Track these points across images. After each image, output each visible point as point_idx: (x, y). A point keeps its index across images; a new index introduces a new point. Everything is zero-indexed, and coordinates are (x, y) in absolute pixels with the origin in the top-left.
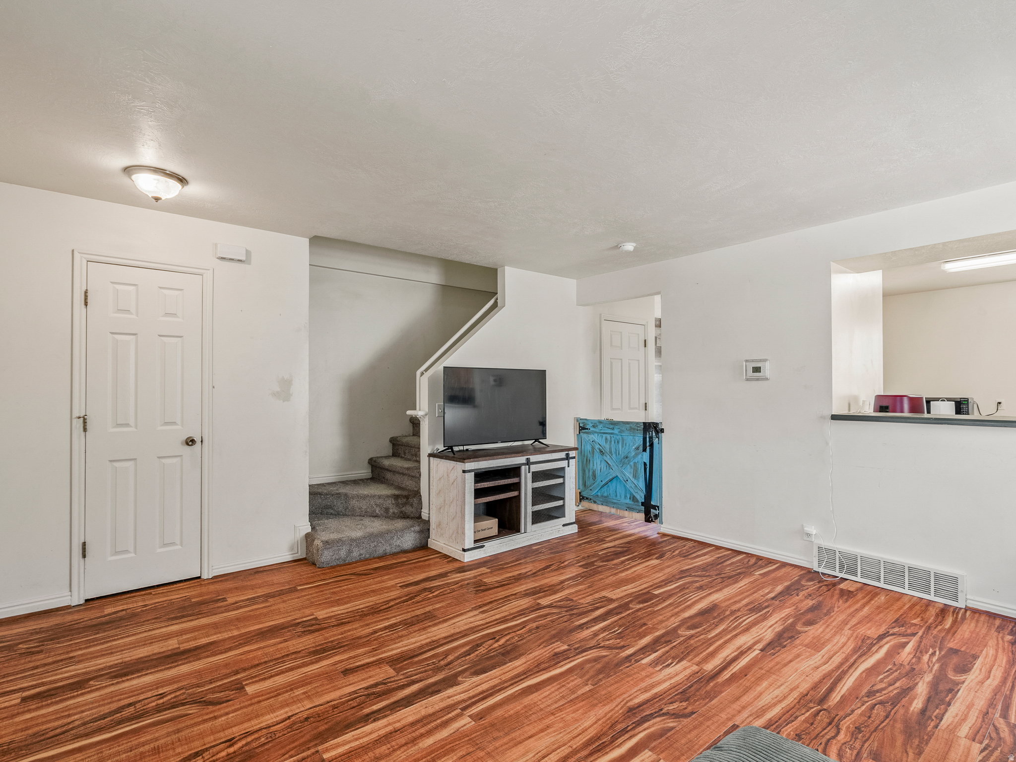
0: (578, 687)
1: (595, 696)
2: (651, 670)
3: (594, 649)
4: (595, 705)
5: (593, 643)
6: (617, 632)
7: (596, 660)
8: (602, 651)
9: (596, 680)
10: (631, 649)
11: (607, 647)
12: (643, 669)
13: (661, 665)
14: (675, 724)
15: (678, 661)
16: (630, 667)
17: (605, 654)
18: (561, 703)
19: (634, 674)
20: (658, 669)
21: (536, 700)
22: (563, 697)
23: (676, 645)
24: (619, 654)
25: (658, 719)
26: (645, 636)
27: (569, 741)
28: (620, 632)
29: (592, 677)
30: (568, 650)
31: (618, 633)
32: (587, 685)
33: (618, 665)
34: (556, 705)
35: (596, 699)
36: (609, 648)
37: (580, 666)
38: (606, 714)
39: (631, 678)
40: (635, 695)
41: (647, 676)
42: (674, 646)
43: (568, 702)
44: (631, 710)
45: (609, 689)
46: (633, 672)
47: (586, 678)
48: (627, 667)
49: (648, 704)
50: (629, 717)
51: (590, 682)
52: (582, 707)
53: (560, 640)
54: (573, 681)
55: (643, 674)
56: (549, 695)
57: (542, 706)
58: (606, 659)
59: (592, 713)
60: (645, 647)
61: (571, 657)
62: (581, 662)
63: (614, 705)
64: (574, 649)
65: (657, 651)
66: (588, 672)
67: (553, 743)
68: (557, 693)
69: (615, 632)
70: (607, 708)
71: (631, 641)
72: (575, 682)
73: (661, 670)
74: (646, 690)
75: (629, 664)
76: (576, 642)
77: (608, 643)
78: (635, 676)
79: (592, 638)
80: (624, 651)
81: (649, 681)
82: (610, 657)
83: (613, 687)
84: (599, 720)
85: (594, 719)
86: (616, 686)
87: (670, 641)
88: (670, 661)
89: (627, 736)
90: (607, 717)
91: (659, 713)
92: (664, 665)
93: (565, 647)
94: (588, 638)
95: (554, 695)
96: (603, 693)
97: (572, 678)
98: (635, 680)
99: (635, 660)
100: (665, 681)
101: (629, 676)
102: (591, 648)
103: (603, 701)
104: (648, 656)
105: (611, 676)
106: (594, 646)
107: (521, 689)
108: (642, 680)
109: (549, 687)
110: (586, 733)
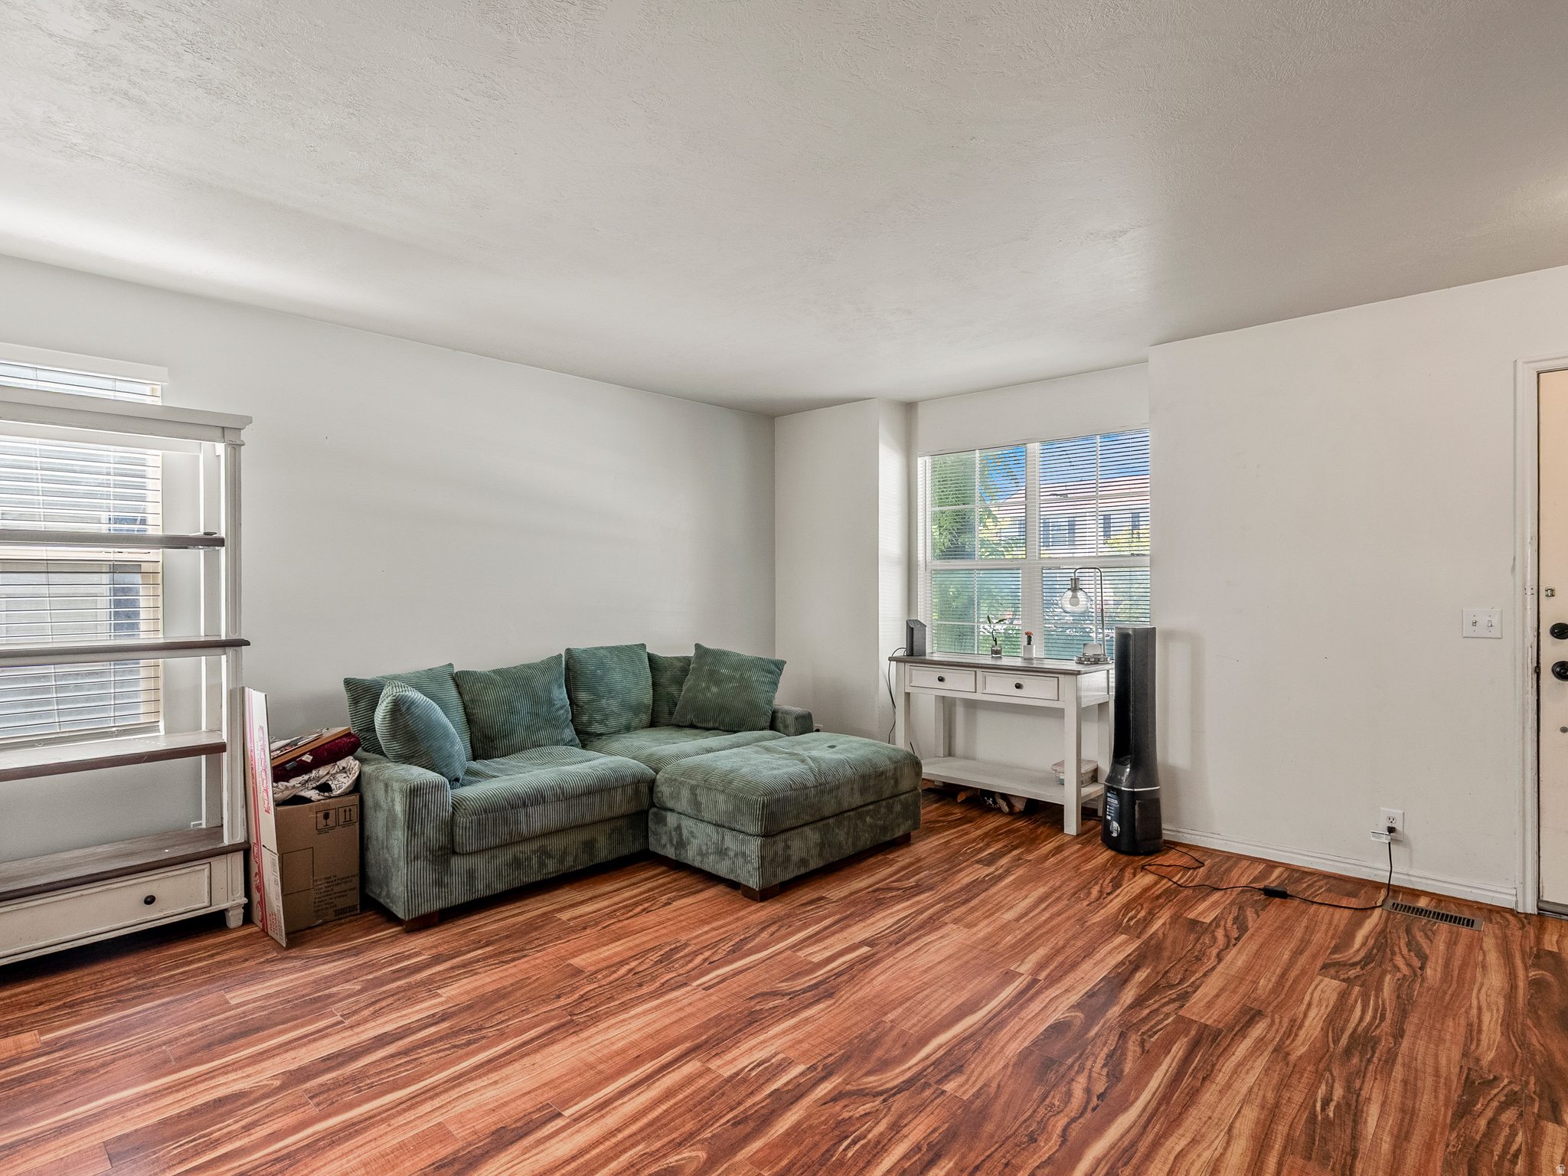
0: (905, 1016)
1: (878, 1007)
2: (792, 1054)
3: (892, 1089)
4: (875, 997)
5: (899, 1103)
6: (849, 1140)
7: (884, 1065)
8: (875, 1084)
9: (879, 1030)
10: (820, 1095)
11: (868, 1094)
12: (804, 1053)
13: (772, 1064)
14: (779, 985)
15: (738, 1075)
16: (825, 1055)
17: (871, 1079)
18: (921, 996)
19: (820, 1044)
20: (780, 1057)
21: (954, 997)
22: (920, 1003)
23: (728, 1113)
24: (844, 1080)
25: (798, 988)
26: (787, 1134)
27: (898, 962)
28: (840, 1142)
29: (885, 1034)
30: (940, 1082)
31: (847, 1137)
32: (892, 1021)
33: (846, 1059)
34: (925, 993)
35: (875, 1004)
36: (863, 1094)
37: (910, 1049)
38: (861, 988)
39: (825, 1037)
40: (823, 1013)
41: (800, 1042)
42: (732, 1110)
43: (911, 998)
44: (830, 995)
45: (859, 1018)
46: (823, 1047)
47: (895, 1032)
48: (831, 1055)
49: (806, 1003)
50: (832, 988)
51: (889, 1025)
52: (892, 994)
53: (966, 1106)
54: (914, 1025)
55: (805, 1046)
56: (941, 1004)
57: (942, 991)
58: (868, 1066)
59: (878, 988)
60: (792, 1103)
61: (931, 1066)
62: (911, 1059)
63: (851, 999)
64: (930, 1085)
65: (770, 1095)
66: (895, 1041)
67: (914, 959)
68: (930, 1007)
69: (854, 1143)
70: (860, 994)
71: (820, 1116)
72: (910, 1024)
73: (776, 1054)
74: (806, 1020)
75: (827, 1061)
76: (932, 1101)
77: (868, 1107)
78: (820, 1040)
79: (901, 1116)
80: (834, 1088)
81: (798, 1034)
82: (860, 1074)
83: (853, 1021)
84: (869, 982)
85: (875, 982)
86: (849, 1023)
87: (735, 1125)
88: (753, 1074)
89: (836, 971)
90: (859, 986)
91: (793, 995)
92: (766, 1065)
93: (949, 1087)
94: (911, 1116)
95: (934, 1004)
96: (867, 1012)
97: (916, 1028)
98: (820, 1034)
99: (816, 1069)
100: (774, 1037)
101: (830, 1040)
102: (900, 1089)
103: (866, 1002)
104: (791, 1080)
105: (856, 1037)
106: (894, 1095)
107: (982, 1007)
108: (809, 1035)
109: (944, 1013)
110: (882, 969)
